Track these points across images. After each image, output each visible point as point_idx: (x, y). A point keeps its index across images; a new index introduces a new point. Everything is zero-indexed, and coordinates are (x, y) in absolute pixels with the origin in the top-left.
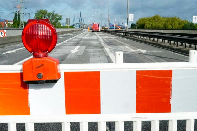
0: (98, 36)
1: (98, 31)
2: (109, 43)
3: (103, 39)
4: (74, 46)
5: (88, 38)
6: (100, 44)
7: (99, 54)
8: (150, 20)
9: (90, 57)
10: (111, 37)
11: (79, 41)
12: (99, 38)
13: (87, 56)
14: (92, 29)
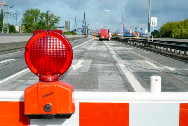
0: (108, 46)
1: (108, 40)
2: (124, 57)
3: (115, 51)
4: (76, 59)
5: (95, 48)
6: (112, 57)
7: (110, 72)
8: (179, 26)
9: (98, 76)
10: (126, 48)
11: (82, 53)
12: (110, 49)
13: (94, 74)
14: (99, 37)
